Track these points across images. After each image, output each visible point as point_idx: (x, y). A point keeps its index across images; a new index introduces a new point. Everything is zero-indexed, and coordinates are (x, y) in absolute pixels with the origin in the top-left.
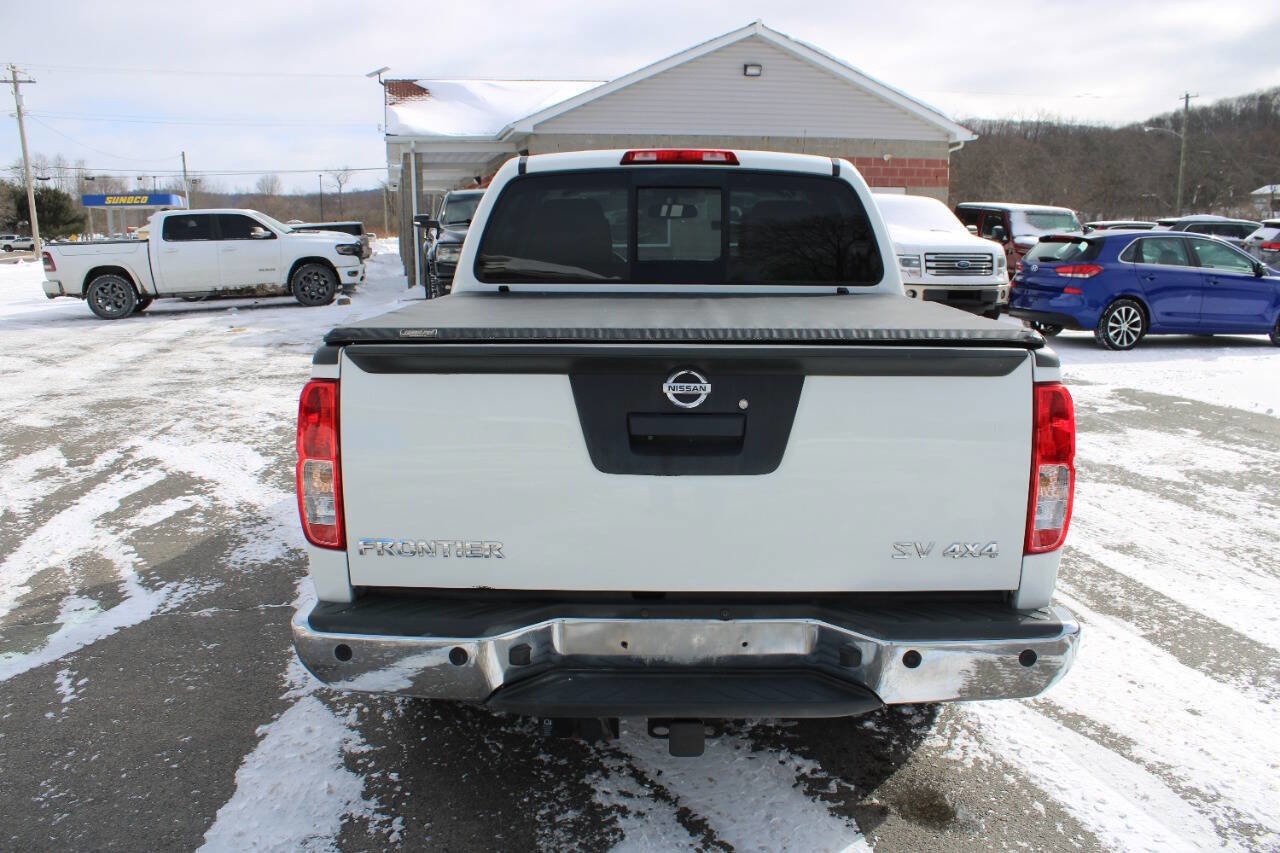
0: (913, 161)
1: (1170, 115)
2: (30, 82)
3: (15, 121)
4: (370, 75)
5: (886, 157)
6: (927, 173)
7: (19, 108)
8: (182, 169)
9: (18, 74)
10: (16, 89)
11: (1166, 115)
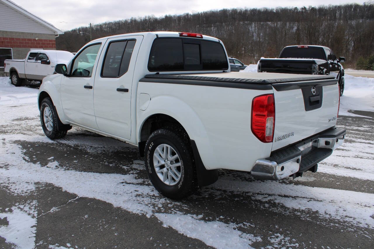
0: (45, 40)
1: (78, 29)
5: (37, 39)
6: (49, 44)
11: (76, 29)
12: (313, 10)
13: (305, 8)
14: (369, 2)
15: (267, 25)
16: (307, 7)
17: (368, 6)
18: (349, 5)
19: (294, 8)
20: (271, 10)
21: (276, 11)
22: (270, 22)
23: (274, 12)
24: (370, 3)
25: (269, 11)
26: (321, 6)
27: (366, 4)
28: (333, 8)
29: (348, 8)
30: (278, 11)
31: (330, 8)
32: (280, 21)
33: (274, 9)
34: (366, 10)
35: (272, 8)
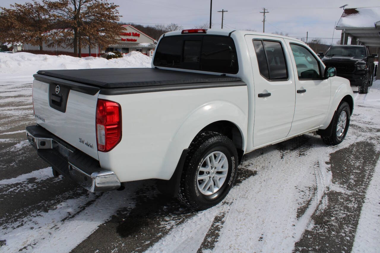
2: (268, 12)
3: (263, 23)
4: (341, 7)
7: (264, 19)
8: (306, 37)
9: (265, 10)
10: (264, 14)
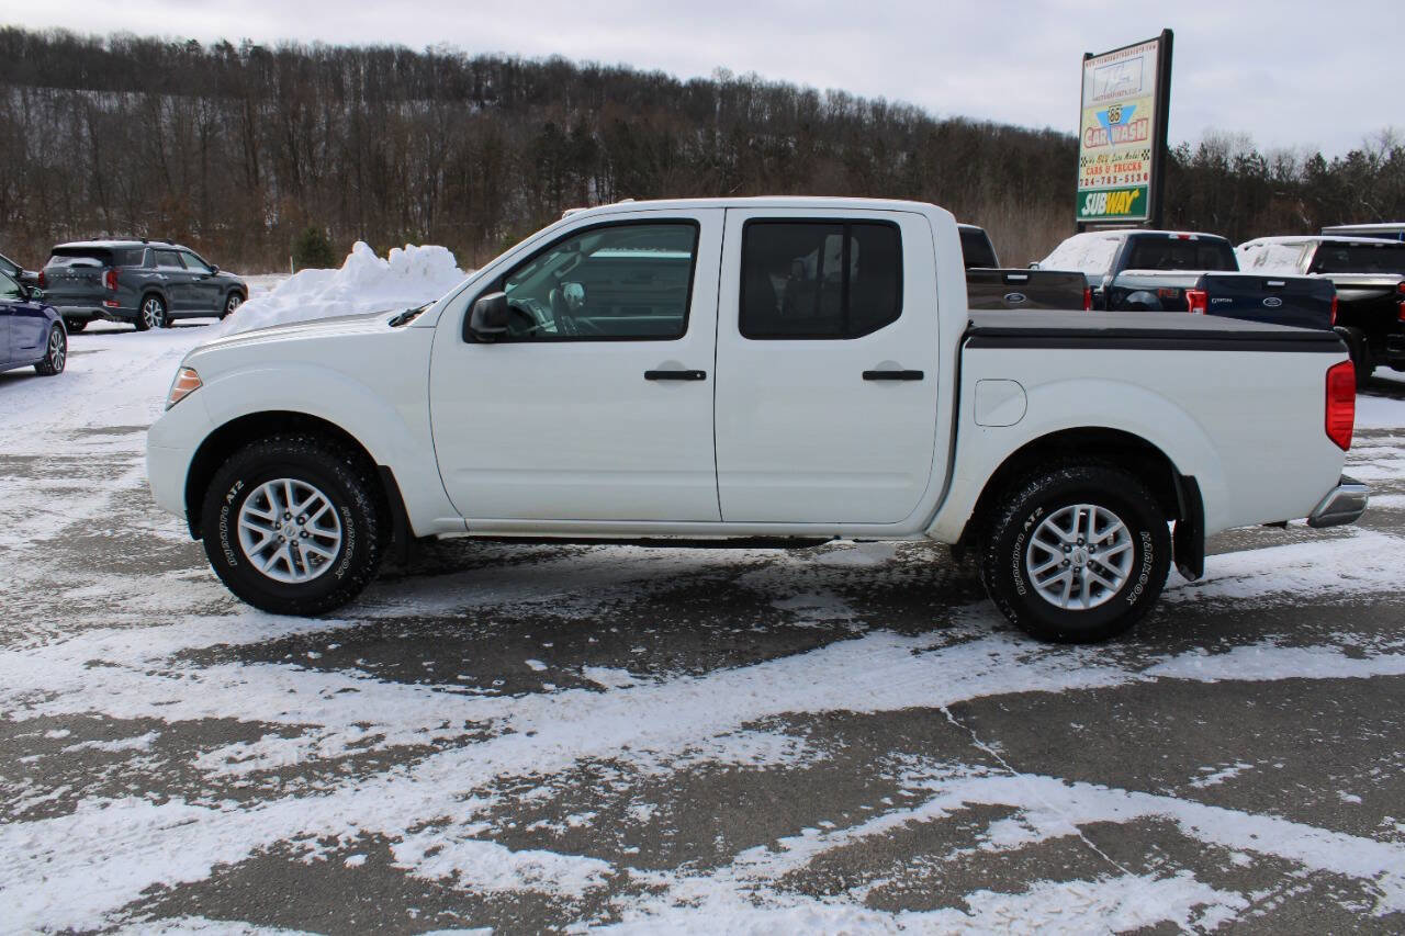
12: (259, 54)
13: (228, 47)
14: (443, 47)
15: (80, 102)
16: (237, 44)
17: (439, 59)
18: (382, 48)
19: (184, 42)
20: (91, 42)
21: (114, 50)
22: (93, 92)
23: (102, 50)
24: (445, 51)
25: (83, 44)
26: (287, 43)
27: (435, 52)
28: (328, 55)
29: (381, 59)
30: (123, 48)
31: (318, 54)
32: (137, 88)
33: (101, 40)
34: (435, 72)
35: (92, 36)
